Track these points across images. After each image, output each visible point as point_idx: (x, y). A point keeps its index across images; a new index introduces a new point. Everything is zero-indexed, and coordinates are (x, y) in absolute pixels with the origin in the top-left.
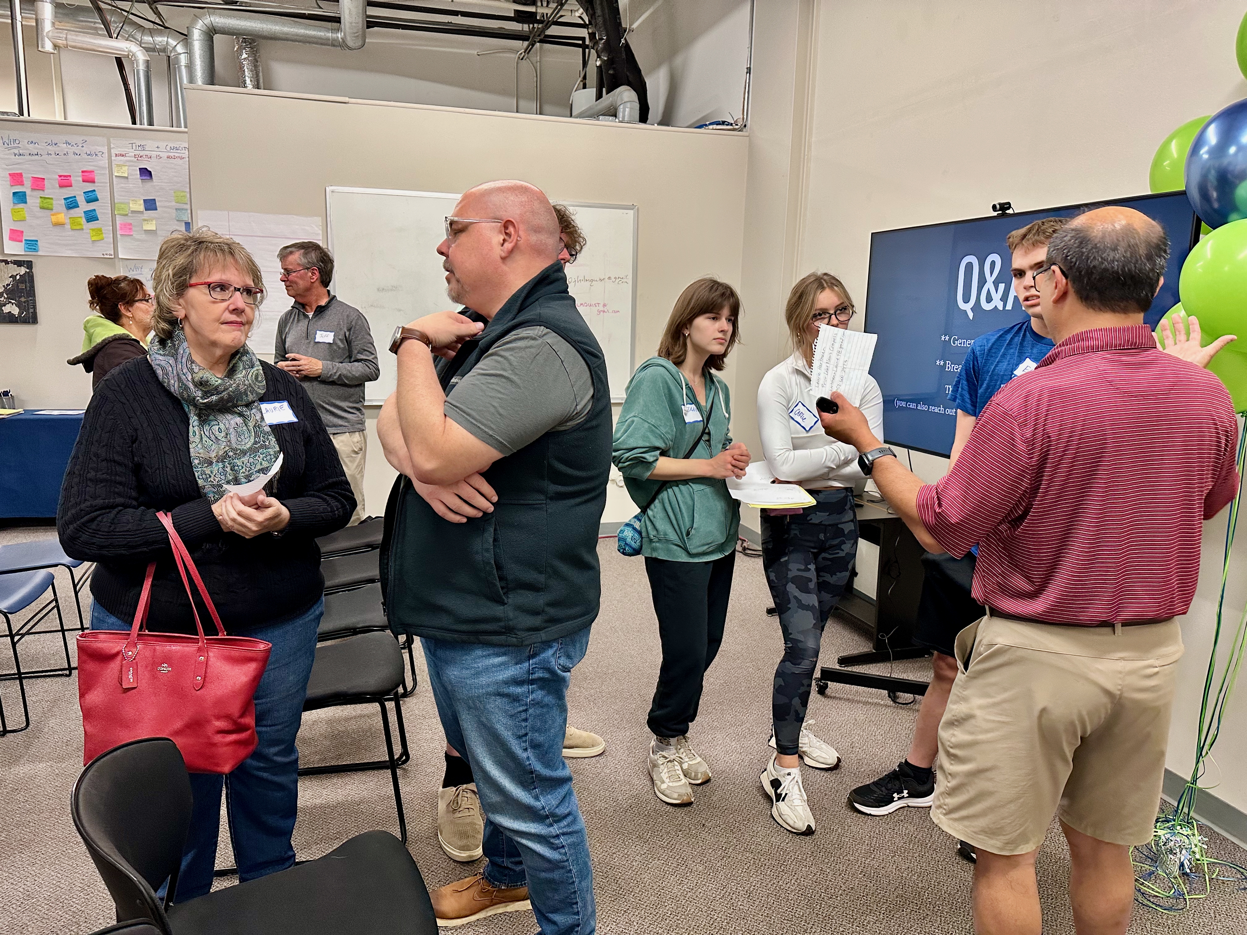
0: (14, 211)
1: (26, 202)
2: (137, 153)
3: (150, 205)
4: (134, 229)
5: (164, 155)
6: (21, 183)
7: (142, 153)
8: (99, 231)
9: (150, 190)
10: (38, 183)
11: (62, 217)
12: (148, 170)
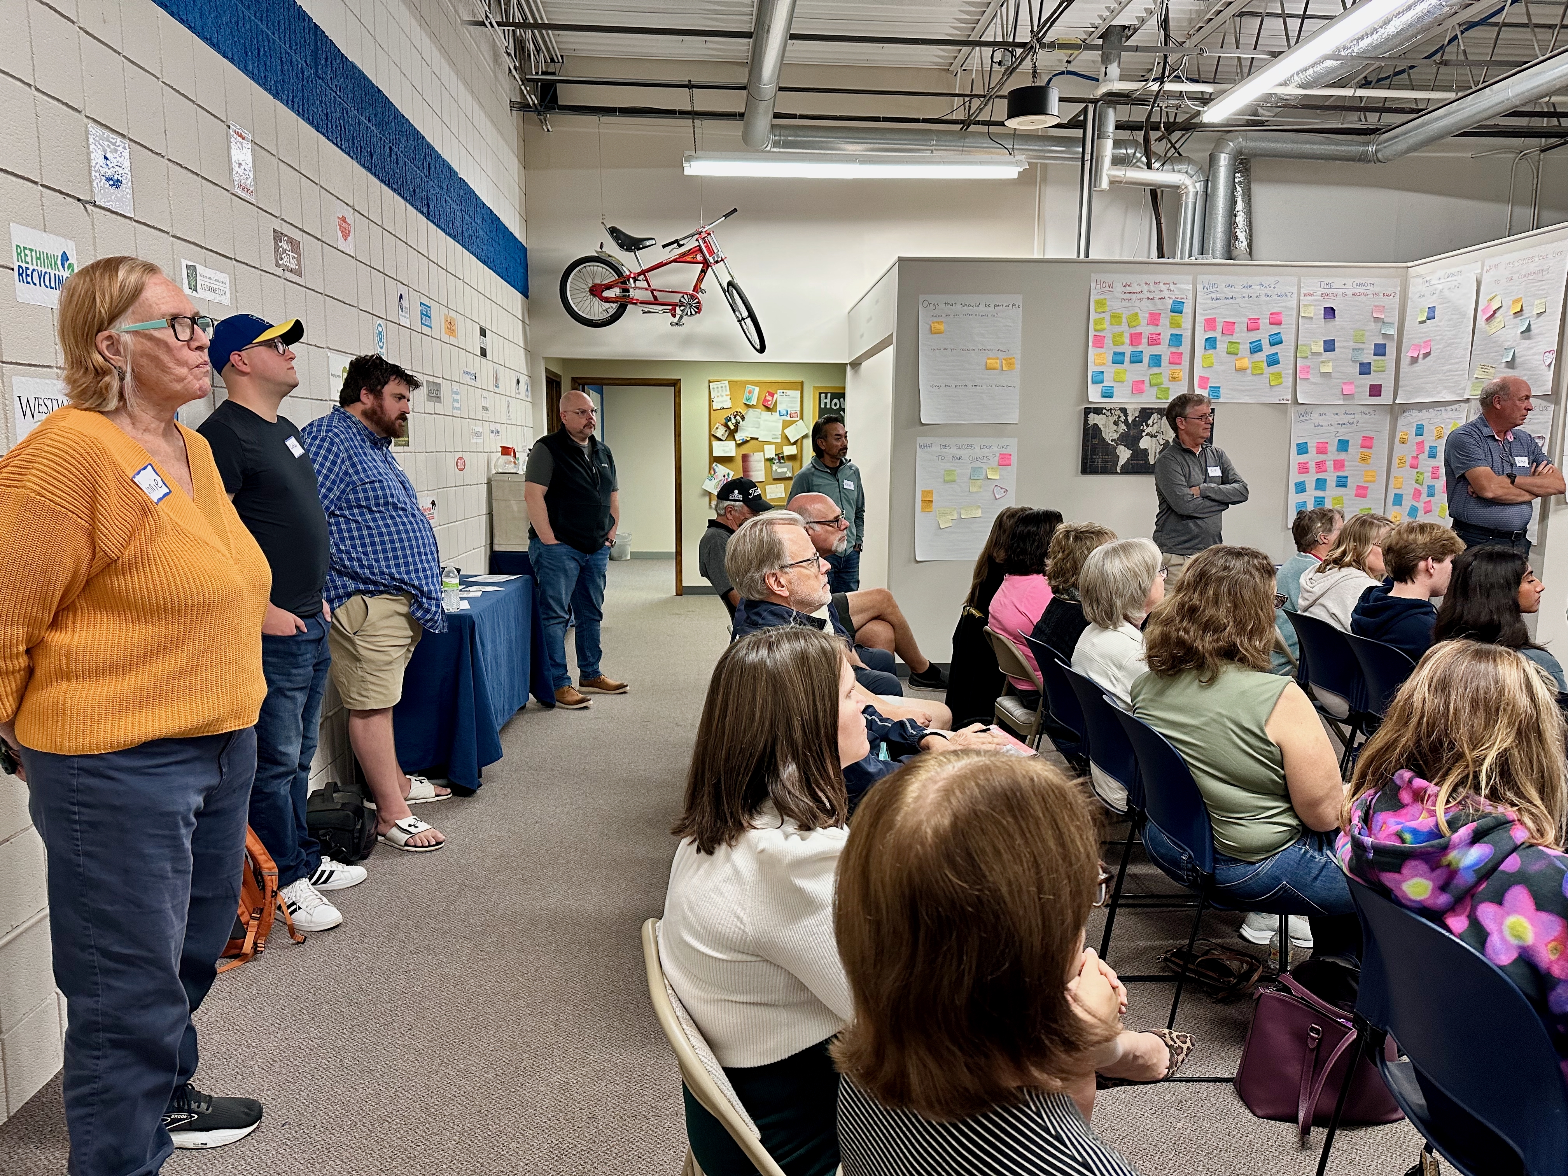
0: (1204, 358)
1: (1215, 348)
2: (1324, 291)
3: (1330, 346)
4: (1311, 372)
5: (1350, 293)
6: (1214, 329)
7: (1328, 291)
8: (1279, 375)
9: (1331, 330)
10: (1229, 328)
11: (1245, 362)
12: (1332, 309)
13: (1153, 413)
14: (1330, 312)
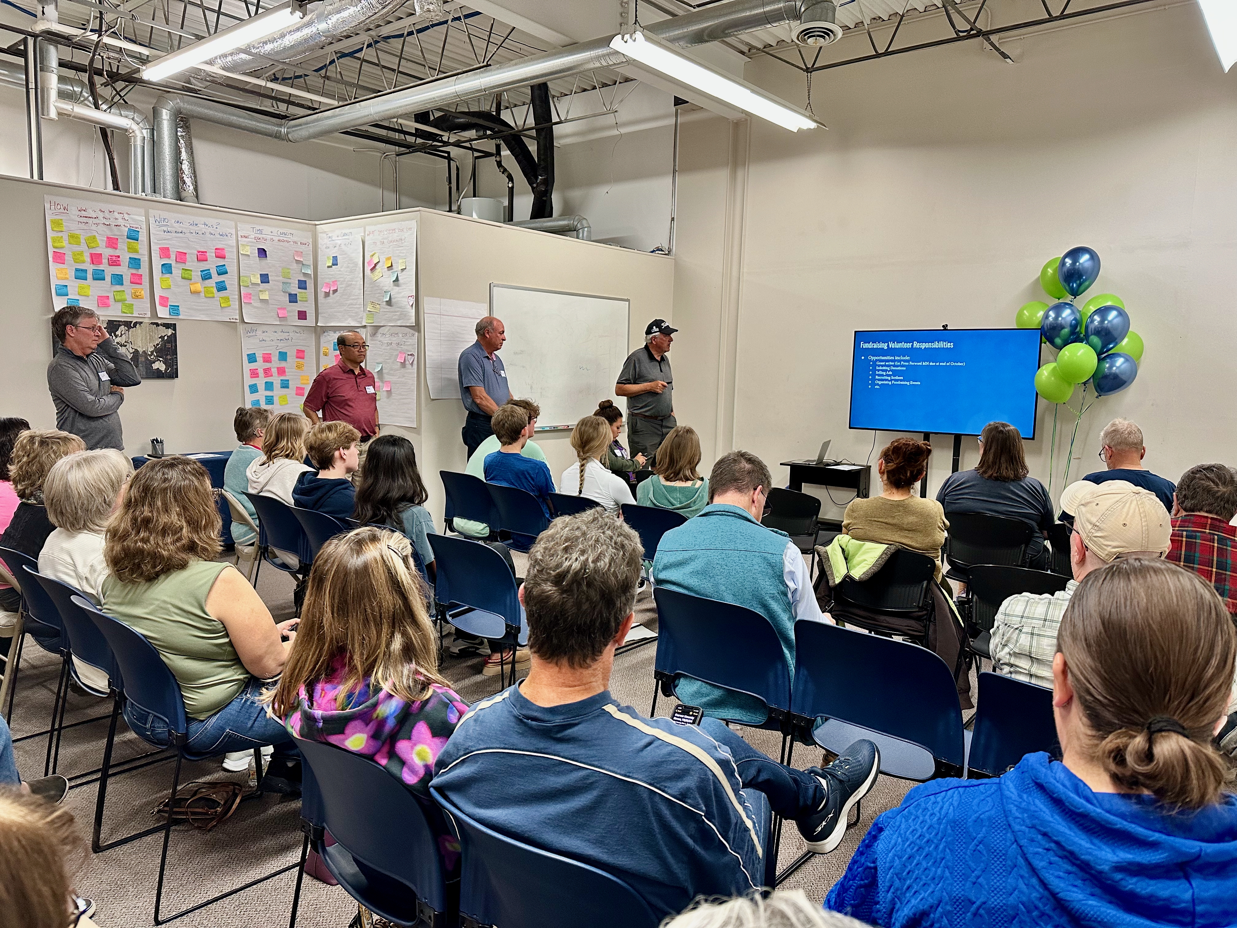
0: (162, 281)
1: (171, 273)
2: (257, 235)
3: (265, 279)
4: (252, 298)
5: (276, 239)
6: (168, 257)
7: (260, 236)
8: (227, 299)
9: (265, 266)
10: (181, 257)
11: (199, 287)
12: (264, 250)
13: (120, 325)
14: (262, 253)
